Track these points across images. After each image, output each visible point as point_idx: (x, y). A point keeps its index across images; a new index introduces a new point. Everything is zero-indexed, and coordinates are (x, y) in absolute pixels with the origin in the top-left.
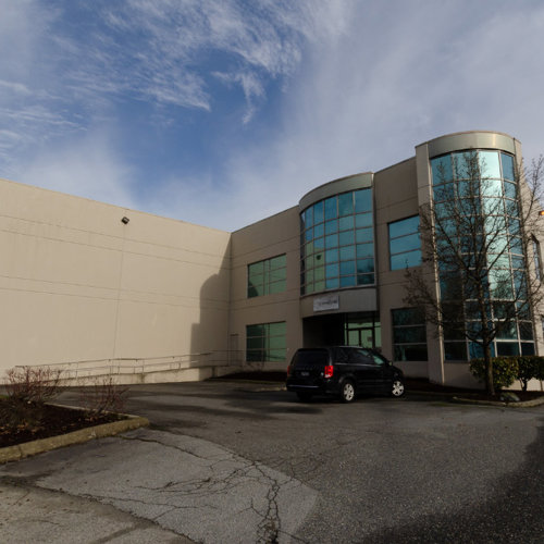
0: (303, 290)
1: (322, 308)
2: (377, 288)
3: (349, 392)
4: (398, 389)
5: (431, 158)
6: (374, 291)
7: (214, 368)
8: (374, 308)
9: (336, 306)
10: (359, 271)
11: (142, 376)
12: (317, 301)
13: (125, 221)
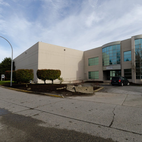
0: (103, 65)
1: (108, 69)
2: (121, 65)
3: (122, 84)
4: (128, 84)
5: (135, 40)
6: (120, 65)
7: (82, 80)
8: (120, 69)
9: (112, 68)
10: (117, 61)
11: (70, 82)
12: (107, 67)
13: (65, 50)
